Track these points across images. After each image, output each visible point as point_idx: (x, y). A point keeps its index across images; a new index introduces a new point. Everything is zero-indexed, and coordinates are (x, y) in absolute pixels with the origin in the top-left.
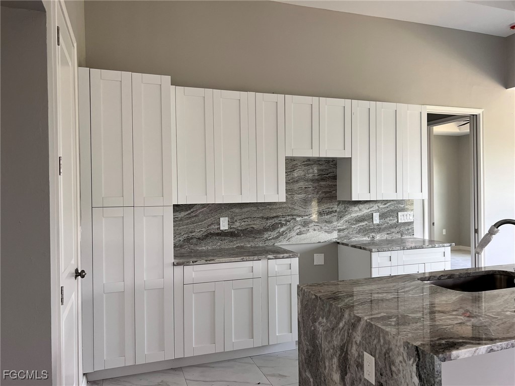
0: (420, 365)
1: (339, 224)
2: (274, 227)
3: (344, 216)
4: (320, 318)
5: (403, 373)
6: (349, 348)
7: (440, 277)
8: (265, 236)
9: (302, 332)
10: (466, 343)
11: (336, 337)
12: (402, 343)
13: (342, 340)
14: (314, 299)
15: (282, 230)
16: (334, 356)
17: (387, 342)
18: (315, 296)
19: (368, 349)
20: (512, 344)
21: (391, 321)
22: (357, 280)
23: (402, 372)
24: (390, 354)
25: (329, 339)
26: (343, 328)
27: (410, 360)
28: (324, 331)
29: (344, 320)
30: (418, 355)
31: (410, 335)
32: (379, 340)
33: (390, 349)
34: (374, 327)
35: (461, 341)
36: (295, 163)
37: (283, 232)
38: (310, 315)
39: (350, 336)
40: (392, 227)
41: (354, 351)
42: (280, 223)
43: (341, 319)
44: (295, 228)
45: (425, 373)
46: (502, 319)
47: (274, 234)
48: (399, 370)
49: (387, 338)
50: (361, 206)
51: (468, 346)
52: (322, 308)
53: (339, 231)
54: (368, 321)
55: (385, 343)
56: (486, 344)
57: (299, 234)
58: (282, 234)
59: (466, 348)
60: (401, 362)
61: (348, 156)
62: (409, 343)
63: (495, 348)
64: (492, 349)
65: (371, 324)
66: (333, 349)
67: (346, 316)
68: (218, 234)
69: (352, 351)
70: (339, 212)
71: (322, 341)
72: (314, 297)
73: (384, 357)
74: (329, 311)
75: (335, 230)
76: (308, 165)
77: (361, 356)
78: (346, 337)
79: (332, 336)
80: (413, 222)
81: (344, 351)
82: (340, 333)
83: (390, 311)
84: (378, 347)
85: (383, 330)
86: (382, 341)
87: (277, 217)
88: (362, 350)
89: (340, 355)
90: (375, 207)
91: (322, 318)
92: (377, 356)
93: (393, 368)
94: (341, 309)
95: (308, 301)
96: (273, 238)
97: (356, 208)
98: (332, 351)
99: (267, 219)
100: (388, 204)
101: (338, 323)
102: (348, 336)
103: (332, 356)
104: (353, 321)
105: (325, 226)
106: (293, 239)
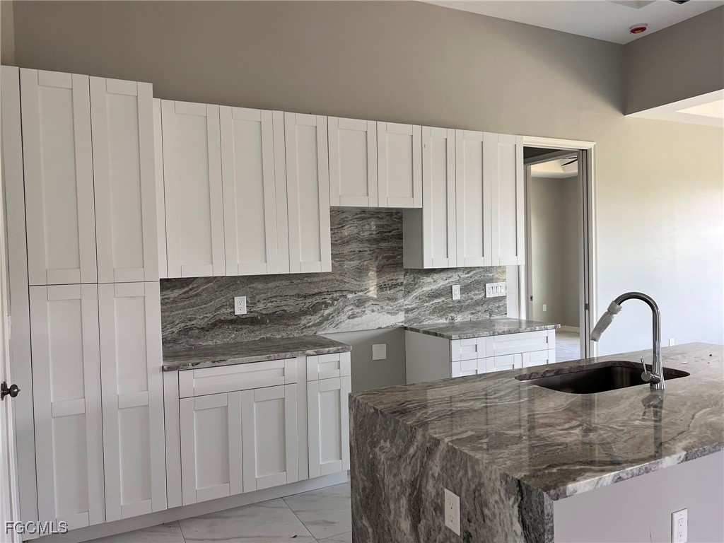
0: (523, 507)
1: (406, 302)
2: (315, 309)
3: (414, 290)
4: (382, 441)
5: (500, 518)
6: (424, 484)
7: (544, 373)
8: (303, 322)
9: (356, 461)
10: (585, 471)
11: (405, 468)
12: (498, 475)
13: (413, 472)
14: (373, 413)
15: (327, 312)
16: (403, 496)
17: (477, 474)
18: (374, 409)
19: (450, 485)
20: (646, 468)
21: (482, 443)
22: (433, 383)
23: (498, 516)
24: (482, 492)
25: (395, 471)
26: (414, 455)
27: (509, 499)
28: (387, 459)
29: (416, 444)
30: (521, 491)
31: (509, 463)
32: (466, 471)
33: (481, 485)
34: (458, 452)
35: (578, 467)
36: (344, 215)
37: (329, 315)
38: (367, 436)
39: (424, 467)
40: (477, 303)
41: (430, 488)
42: (325, 303)
43: (411, 441)
44: (345, 310)
45: (531, 518)
46: (629, 432)
47: (315, 319)
48: (494, 514)
49: (477, 468)
50: (436, 276)
51: (588, 474)
52: (385, 426)
53: (407, 311)
54: (450, 444)
55: (474, 475)
56: (611, 471)
57: (352, 317)
58: (327, 319)
59: (585, 479)
60: (497, 502)
61: (417, 205)
62: (507, 476)
63: (624, 475)
64: (620, 477)
65: (455, 449)
66: (401, 485)
67: (419, 437)
68: (231, 322)
69: (428, 488)
70: (407, 285)
71: (384, 474)
72: (372, 410)
73: (473, 496)
74: (395, 431)
75: (401, 311)
76: (362, 219)
77: (440, 495)
78: (419, 468)
79: (399, 468)
80: (505, 297)
81: (415, 488)
82: (410, 463)
83: (480, 427)
84: (465, 482)
85: (471, 458)
86: (470, 473)
87: (320, 294)
88: (442, 486)
89: (410, 494)
90: (455, 277)
91: (385, 441)
92: (463, 494)
93: (486, 511)
94: (412, 428)
95: (364, 416)
96: (314, 325)
97: (429, 280)
98: (399, 488)
99: (305, 297)
100: (472, 273)
101: (407, 448)
102: (422, 466)
103: (398, 495)
104: (428, 445)
105: (388, 305)
106: (343, 325)
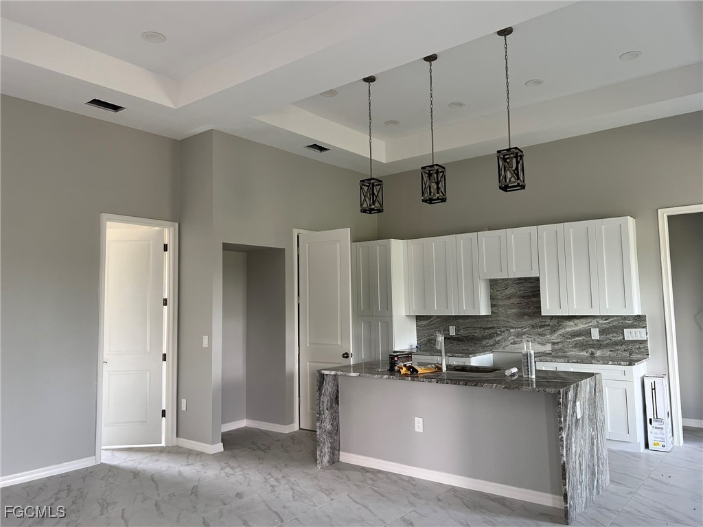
1: (553, 338)
2: (491, 336)
3: (558, 330)
8: (483, 343)
15: (498, 339)
36: (507, 282)
37: (499, 341)
40: (616, 344)
42: (496, 333)
44: (509, 338)
47: (491, 342)
50: (577, 321)
53: (553, 344)
57: (514, 343)
58: (498, 342)
61: (536, 275)
68: (448, 338)
70: (553, 326)
75: (549, 343)
76: (519, 284)
80: (647, 340)
87: (493, 328)
90: (594, 322)
96: (490, 345)
97: (571, 323)
99: (485, 329)
100: (610, 320)
105: (538, 338)
106: (508, 347)
